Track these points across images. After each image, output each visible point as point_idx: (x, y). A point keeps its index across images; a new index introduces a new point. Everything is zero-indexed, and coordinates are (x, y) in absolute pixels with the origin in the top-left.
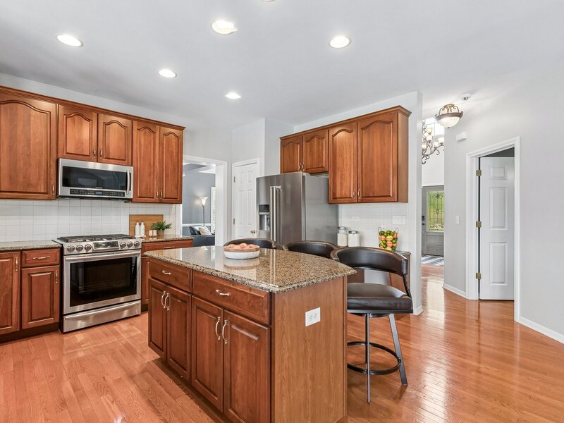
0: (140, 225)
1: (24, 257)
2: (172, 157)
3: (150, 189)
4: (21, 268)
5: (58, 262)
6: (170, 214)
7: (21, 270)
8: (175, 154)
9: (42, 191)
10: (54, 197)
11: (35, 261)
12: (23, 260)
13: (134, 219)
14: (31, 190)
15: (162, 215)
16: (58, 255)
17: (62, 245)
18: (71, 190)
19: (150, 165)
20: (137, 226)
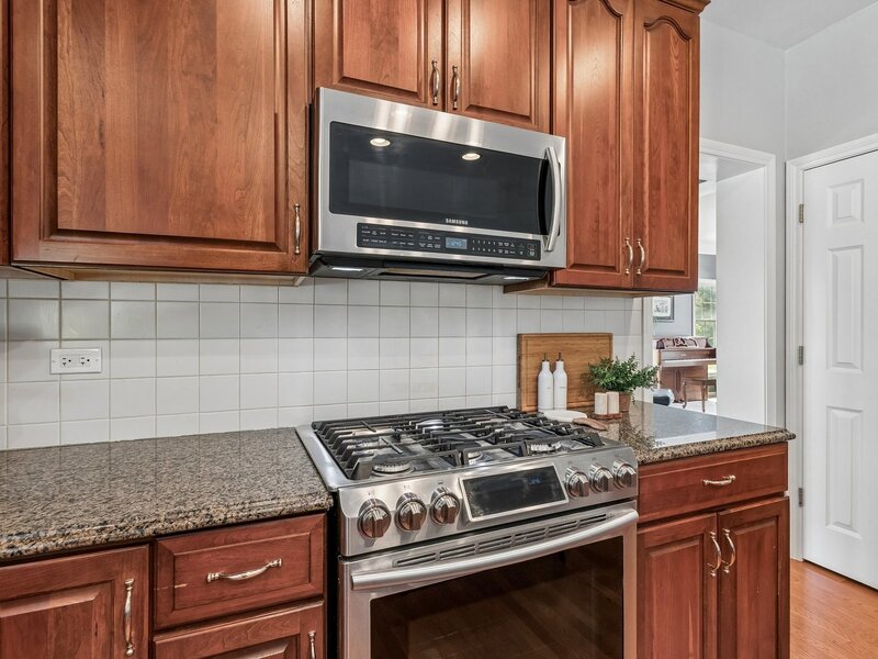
0: (553, 369)
1: (163, 575)
2: (668, 110)
3: (606, 234)
4: (154, 631)
5: (316, 585)
6: (626, 333)
7: (151, 644)
8: (677, 102)
9: (260, 236)
10: (300, 264)
11: (215, 591)
12: (162, 588)
13: (533, 351)
14: (220, 230)
15: (610, 337)
16: (319, 545)
17: (335, 495)
18: (360, 226)
19: (605, 140)
20: (545, 374)
